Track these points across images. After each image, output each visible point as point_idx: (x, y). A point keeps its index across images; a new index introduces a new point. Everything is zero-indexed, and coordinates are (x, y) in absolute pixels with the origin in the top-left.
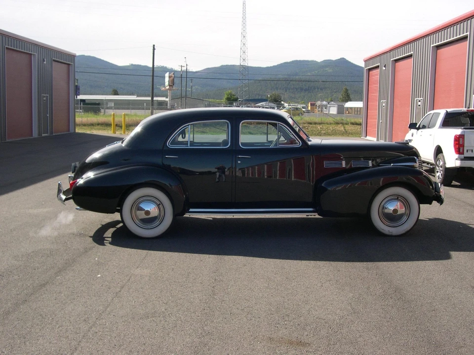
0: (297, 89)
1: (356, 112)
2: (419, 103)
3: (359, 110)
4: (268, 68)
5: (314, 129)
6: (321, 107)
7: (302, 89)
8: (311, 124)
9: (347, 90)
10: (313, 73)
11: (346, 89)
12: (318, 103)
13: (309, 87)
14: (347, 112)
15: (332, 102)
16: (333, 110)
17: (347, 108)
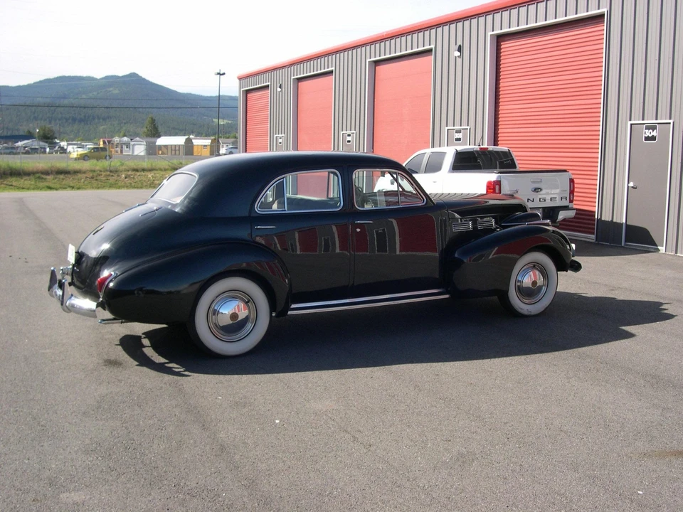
0: (67, 120)
1: (173, 152)
2: (349, 138)
3: (177, 148)
4: (19, 87)
5: (144, 179)
6: (121, 145)
7: (74, 120)
8: (137, 170)
9: (153, 121)
10: (91, 95)
11: (152, 118)
12: (116, 139)
13: (85, 117)
14: (160, 152)
15: (138, 139)
16: (140, 149)
17: (160, 147)
